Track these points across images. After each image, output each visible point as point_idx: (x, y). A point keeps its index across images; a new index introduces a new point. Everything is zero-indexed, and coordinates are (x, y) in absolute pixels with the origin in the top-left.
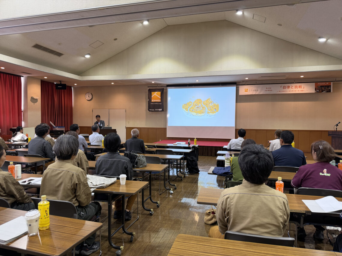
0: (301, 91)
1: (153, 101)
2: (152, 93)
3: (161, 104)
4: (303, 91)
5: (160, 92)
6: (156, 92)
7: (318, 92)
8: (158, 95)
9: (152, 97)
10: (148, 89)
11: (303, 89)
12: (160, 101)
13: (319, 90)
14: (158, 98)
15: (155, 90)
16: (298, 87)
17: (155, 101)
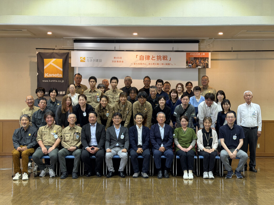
0: (166, 64)
1: (46, 75)
2: (45, 60)
3: (63, 81)
4: (169, 64)
5: (62, 59)
6: (54, 60)
7: (190, 67)
8: (58, 65)
9: (45, 67)
10: (37, 53)
11: (170, 62)
12: (61, 76)
13: (192, 64)
14: (57, 71)
15: (51, 56)
16: (162, 58)
17: (50, 76)
